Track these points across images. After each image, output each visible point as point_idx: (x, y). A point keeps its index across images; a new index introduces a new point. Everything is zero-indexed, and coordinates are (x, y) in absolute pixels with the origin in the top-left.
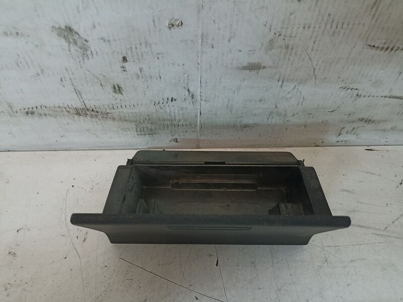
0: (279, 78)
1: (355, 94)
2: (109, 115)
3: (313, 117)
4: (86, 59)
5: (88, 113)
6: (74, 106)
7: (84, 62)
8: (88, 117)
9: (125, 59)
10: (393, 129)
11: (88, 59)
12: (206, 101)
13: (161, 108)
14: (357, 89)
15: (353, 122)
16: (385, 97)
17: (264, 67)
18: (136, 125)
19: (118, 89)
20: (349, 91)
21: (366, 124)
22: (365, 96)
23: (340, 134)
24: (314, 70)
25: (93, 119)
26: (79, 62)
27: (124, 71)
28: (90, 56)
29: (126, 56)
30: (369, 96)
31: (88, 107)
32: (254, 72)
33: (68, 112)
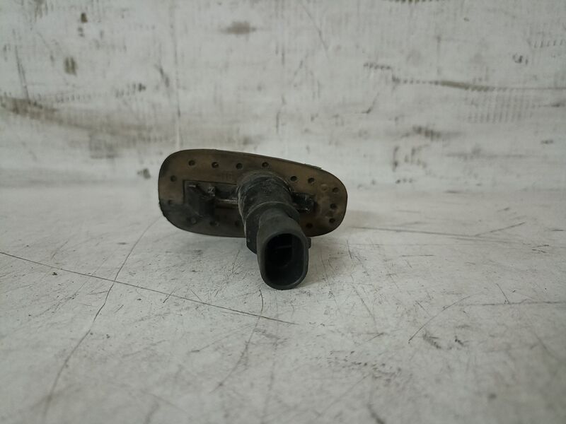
0: (277, 47)
1: (390, 78)
2: (56, 113)
3: (343, 124)
4: (38, 17)
5: (29, 109)
6: (14, 95)
7: (36, 21)
8: (28, 118)
9: (84, 18)
10: (477, 152)
11: (41, 16)
12: (184, 88)
13: (125, 103)
14: (388, 68)
15: (407, 135)
16: (436, 83)
17: (254, 29)
18: (90, 136)
19: (71, 66)
20: (379, 70)
21: (428, 141)
22: (405, 82)
23: (396, 164)
24: (320, 33)
25: (34, 122)
26: (31, 21)
27: (82, 35)
28: (44, 12)
29: (84, 11)
30: (412, 82)
31: (30, 97)
32: (242, 37)
33: (4, 106)
